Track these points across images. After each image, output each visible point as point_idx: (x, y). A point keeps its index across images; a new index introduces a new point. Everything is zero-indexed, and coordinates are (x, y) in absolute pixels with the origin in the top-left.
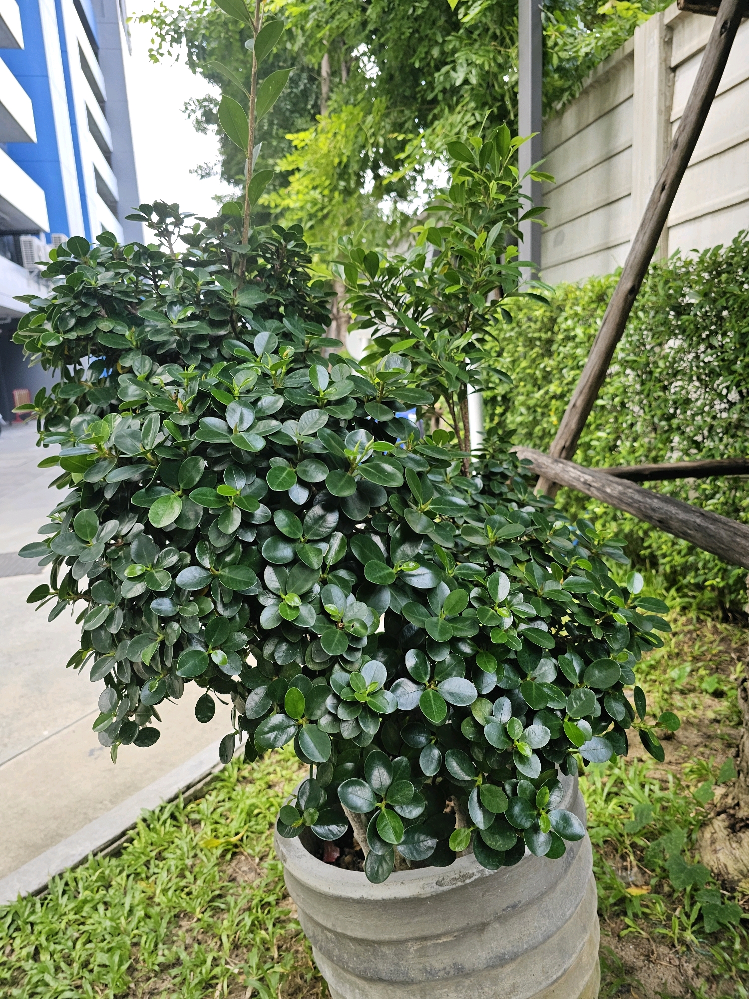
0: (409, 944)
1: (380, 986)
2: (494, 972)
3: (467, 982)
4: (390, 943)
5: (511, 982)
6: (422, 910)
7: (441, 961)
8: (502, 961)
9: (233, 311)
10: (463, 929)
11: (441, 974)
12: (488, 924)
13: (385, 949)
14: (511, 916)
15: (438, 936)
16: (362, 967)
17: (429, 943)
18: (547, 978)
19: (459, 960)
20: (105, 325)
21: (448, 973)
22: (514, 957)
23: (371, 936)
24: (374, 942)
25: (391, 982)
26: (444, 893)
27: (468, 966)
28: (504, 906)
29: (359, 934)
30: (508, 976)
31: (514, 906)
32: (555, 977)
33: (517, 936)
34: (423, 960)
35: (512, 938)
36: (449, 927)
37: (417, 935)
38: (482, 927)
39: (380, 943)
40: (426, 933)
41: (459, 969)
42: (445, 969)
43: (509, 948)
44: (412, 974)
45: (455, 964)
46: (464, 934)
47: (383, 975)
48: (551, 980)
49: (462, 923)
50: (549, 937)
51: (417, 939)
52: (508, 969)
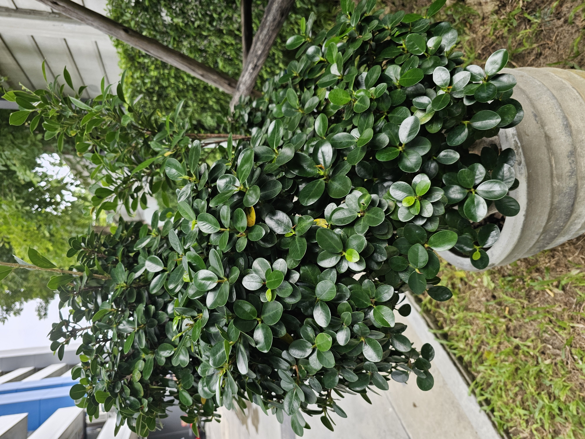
0: (554, 185)
1: (576, 206)
2: (574, 132)
3: (579, 149)
4: (552, 197)
5: (580, 122)
6: (535, 175)
7: (565, 166)
8: (567, 126)
9: (130, 287)
10: (548, 150)
11: (573, 166)
12: (545, 133)
13: (556, 201)
14: (541, 119)
15: (551, 166)
16: (564, 217)
17: (555, 172)
18: (578, 99)
19: (566, 154)
20: (137, 376)
21: (573, 161)
22: (565, 118)
23: (547, 210)
24: (551, 208)
25: (575, 199)
26: (526, 161)
27: (569, 148)
29: (545, 217)
30: (576, 123)
31: (535, 116)
32: (577, 94)
33: (552, 116)
34: (564, 177)
36: (546, 159)
37: (550, 180)
38: (547, 138)
39: (552, 204)
40: (549, 174)
41: (571, 154)
42: (570, 163)
43: (560, 121)
44: (572, 184)
45: (568, 157)
46: (551, 149)
47: (571, 203)
48: (579, 97)
49: (544, 150)
50: (554, 96)
51: (552, 180)
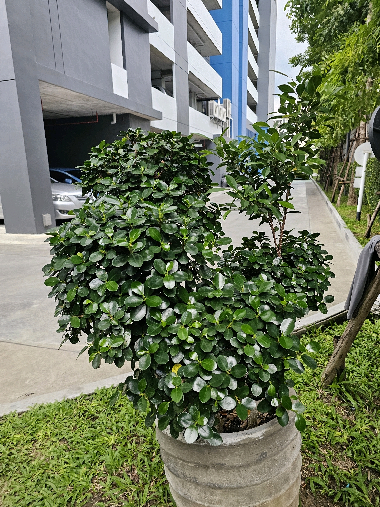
0: (178, 460)
2: (211, 489)
3: (199, 488)
4: (173, 456)
5: (220, 498)
6: (183, 448)
7: (189, 473)
10: (198, 464)
12: (209, 467)
13: (171, 458)
14: (220, 469)
15: (188, 462)
17: (185, 463)
19: (196, 477)
21: (192, 480)
22: (220, 488)
25: (173, 473)
27: (199, 481)
28: (218, 462)
30: (218, 495)
31: (222, 465)
33: (224, 479)
34: (183, 469)
35: (221, 479)
36: (192, 460)
37: (180, 457)
38: (207, 468)
39: (170, 455)
41: (195, 481)
42: (190, 477)
43: (218, 482)
44: (179, 474)
45: (194, 477)
46: (199, 467)
49: (198, 461)
51: (181, 459)
52: (218, 492)
